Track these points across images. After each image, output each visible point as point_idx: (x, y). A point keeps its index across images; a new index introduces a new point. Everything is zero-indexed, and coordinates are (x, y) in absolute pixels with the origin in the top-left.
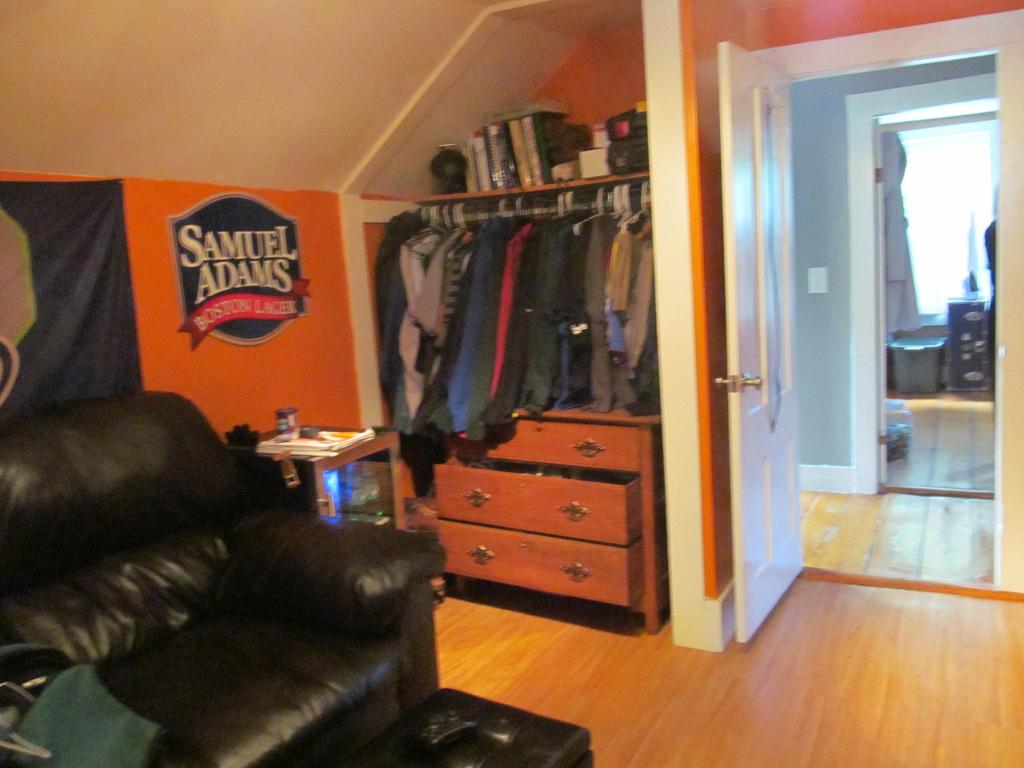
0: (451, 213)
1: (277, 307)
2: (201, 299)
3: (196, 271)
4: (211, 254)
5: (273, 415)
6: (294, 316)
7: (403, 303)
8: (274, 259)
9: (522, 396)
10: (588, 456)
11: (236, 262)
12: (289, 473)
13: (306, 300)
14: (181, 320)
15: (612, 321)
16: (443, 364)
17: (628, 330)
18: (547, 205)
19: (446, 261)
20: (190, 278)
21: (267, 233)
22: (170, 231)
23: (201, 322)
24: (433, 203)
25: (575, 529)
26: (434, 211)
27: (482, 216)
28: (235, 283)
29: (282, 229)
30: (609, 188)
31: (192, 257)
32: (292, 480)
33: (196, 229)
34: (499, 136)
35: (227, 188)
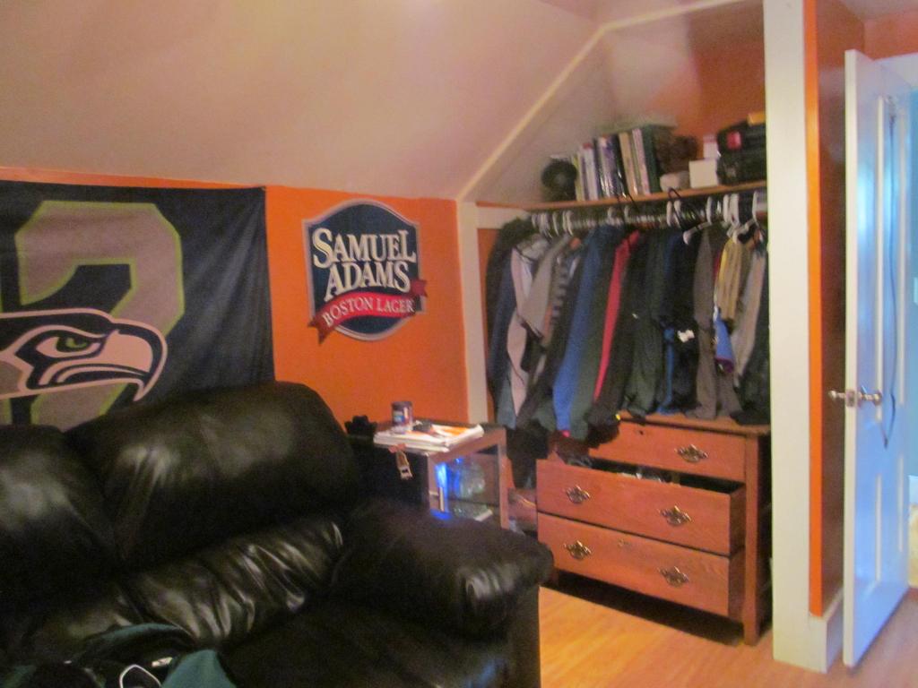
0: (560, 221)
1: (397, 305)
2: (329, 297)
3: (327, 271)
4: (340, 256)
5: (390, 408)
6: (411, 314)
7: (511, 304)
8: (394, 262)
9: (627, 399)
10: (688, 461)
11: (361, 264)
12: (402, 464)
13: (423, 300)
14: (311, 314)
15: (720, 329)
16: (548, 364)
17: (735, 337)
18: (656, 213)
19: (554, 264)
20: (320, 277)
21: (390, 237)
22: (305, 234)
23: (328, 318)
24: (544, 211)
25: (675, 534)
26: (543, 218)
27: (590, 224)
28: (360, 282)
29: (404, 233)
30: (718, 198)
31: (323, 258)
32: (405, 472)
33: (328, 233)
34: (608, 148)
35: (356, 195)
